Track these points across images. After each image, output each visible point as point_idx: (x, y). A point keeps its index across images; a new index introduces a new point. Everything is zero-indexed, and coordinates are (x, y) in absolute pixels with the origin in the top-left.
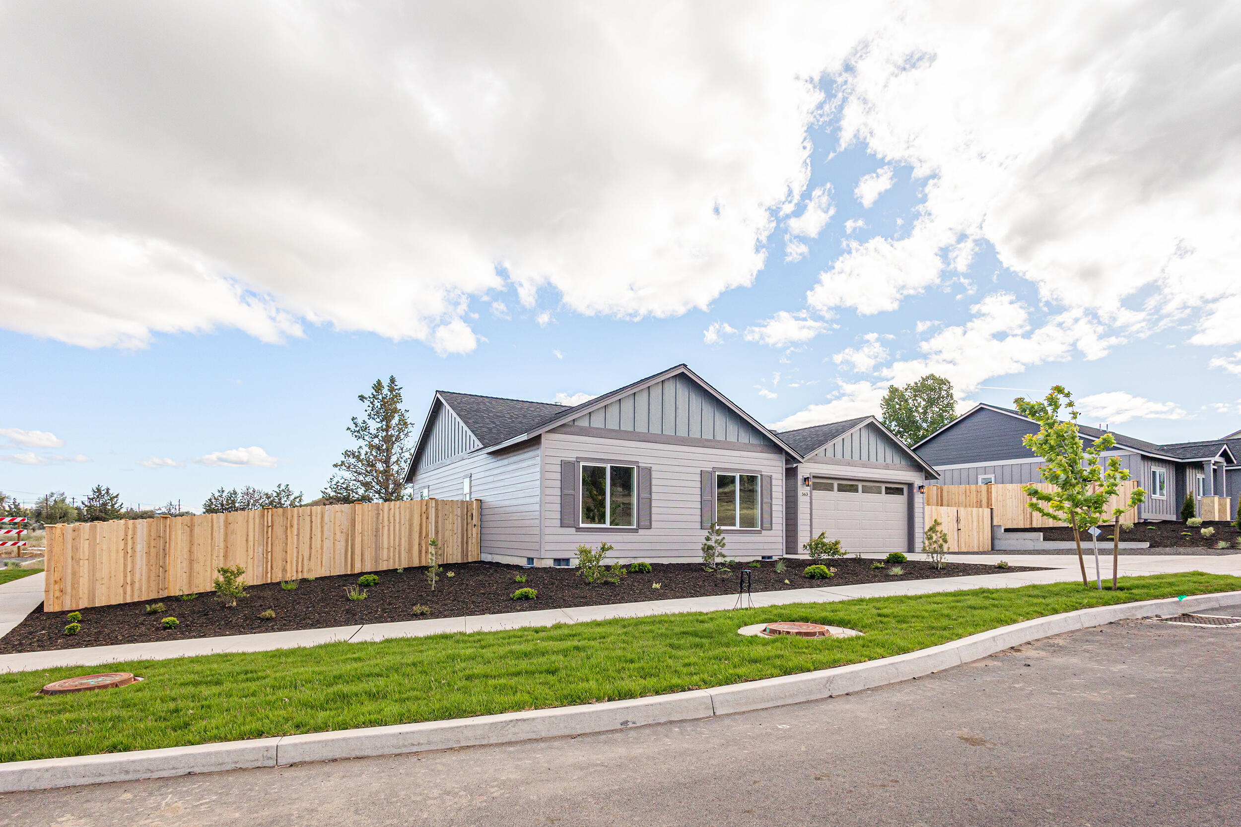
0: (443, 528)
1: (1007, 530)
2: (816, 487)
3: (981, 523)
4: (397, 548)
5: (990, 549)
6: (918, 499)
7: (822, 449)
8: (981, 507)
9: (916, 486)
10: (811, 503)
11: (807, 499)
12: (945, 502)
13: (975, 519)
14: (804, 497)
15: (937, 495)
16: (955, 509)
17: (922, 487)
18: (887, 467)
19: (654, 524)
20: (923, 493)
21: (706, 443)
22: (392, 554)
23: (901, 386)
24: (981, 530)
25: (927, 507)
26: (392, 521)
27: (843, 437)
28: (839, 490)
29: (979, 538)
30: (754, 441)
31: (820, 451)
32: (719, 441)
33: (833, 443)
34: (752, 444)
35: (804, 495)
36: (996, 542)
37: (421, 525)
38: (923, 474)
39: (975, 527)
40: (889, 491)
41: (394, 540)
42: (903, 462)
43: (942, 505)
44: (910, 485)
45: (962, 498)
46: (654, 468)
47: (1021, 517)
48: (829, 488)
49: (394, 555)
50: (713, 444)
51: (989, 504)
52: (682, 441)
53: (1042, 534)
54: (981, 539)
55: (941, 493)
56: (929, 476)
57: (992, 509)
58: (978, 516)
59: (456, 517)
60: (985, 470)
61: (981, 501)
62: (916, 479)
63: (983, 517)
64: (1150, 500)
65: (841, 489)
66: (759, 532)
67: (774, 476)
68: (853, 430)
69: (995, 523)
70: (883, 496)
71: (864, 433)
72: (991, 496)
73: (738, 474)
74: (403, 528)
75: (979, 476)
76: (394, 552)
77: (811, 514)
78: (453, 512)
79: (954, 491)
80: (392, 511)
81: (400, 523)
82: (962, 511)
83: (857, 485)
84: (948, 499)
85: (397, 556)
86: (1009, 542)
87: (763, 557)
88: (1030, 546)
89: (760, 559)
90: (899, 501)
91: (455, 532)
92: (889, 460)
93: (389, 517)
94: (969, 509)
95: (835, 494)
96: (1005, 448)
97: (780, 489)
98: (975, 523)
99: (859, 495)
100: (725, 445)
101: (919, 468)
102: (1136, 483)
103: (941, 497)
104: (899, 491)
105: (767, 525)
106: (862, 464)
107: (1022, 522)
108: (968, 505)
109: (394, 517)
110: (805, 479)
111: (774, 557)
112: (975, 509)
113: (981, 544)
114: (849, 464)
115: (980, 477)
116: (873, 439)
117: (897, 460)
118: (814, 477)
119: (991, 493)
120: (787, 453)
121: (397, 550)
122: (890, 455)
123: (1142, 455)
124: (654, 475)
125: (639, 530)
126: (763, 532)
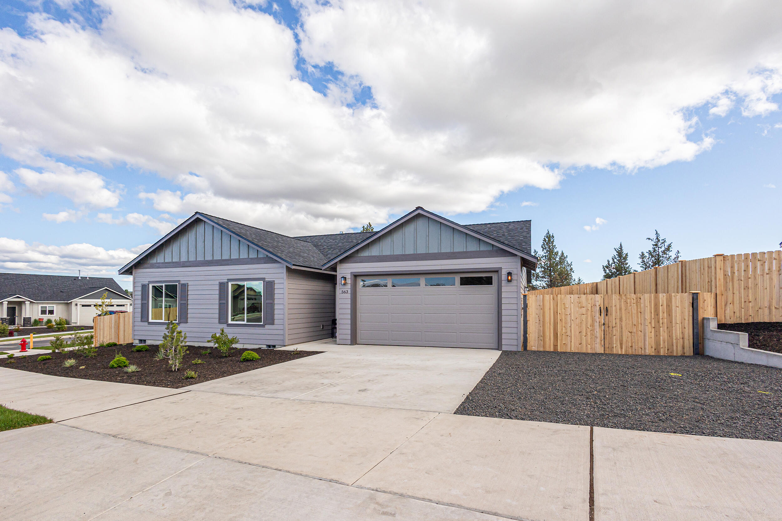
6: (507, 287)
9: (504, 272)
11: (348, 296)
13: (647, 310)
14: (344, 294)
16: (599, 296)
19: (189, 320)
24: (664, 325)
28: (395, 285)
29: (658, 336)
36: (706, 344)
38: (518, 258)
39: (647, 320)
40: (468, 282)
44: (499, 273)
46: (190, 283)
52: (207, 264)
62: (504, 265)
63: (669, 305)
66: (263, 326)
67: (277, 281)
70: (456, 288)
83: (419, 279)
87: (268, 346)
90: (486, 292)
94: (635, 296)
95: (389, 290)
97: (282, 291)
98: (648, 315)
99: (422, 289)
105: (269, 320)
111: (277, 347)
112: (647, 296)
113: (664, 345)
124: (190, 288)
125: (181, 324)
126: (266, 326)
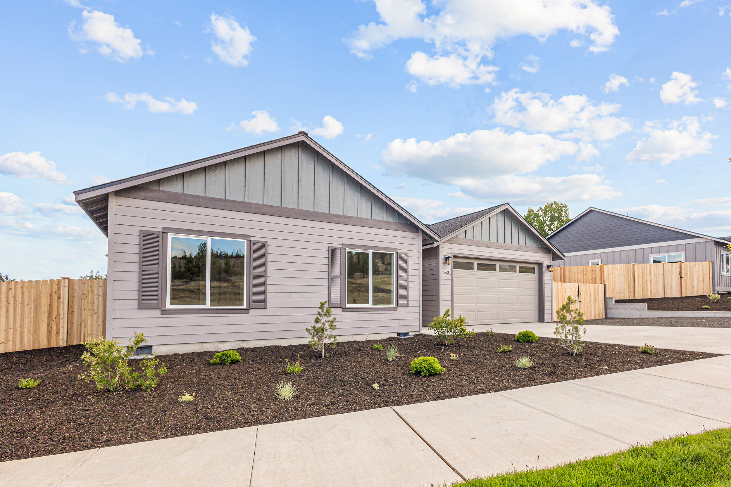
0: (80, 307)
1: (617, 301)
2: (457, 266)
3: (597, 296)
4: (18, 329)
5: (604, 317)
6: (547, 276)
7: (462, 230)
8: (595, 283)
9: (545, 265)
10: (452, 281)
11: (449, 277)
12: (567, 279)
13: (592, 293)
14: (445, 275)
15: (561, 274)
16: (576, 285)
17: (550, 266)
18: (520, 249)
19: (269, 304)
20: (551, 271)
21: (336, 219)
22: (11, 337)
23: (535, 209)
24: (597, 302)
25: (554, 283)
26: (11, 300)
27: (481, 220)
28: (479, 269)
29: (595, 308)
30: (389, 219)
31: (460, 232)
32: (349, 218)
33: (472, 225)
34: (386, 222)
35: (445, 273)
36: (609, 311)
37: (51, 306)
38: (551, 256)
39: (592, 300)
40: (523, 270)
41: (15, 321)
42: (534, 245)
43: (564, 282)
44: (540, 265)
45: (580, 276)
46: (270, 242)
47: (627, 291)
48: (469, 267)
49: (14, 338)
50: (342, 220)
51: (602, 281)
52: (306, 216)
53: (646, 304)
54: (597, 309)
55: (564, 272)
56: (556, 257)
57: (605, 285)
58: (595, 291)
59: (96, 297)
60: (594, 256)
61: (595, 278)
62: (545, 259)
63: (598, 291)
64: (720, 276)
65: (481, 267)
66: (395, 309)
67: (410, 254)
68: (490, 215)
69: (607, 296)
70: (517, 275)
71: (501, 218)
72: (604, 274)
73: (371, 251)
74: (26, 309)
75: (589, 261)
76: (14, 333)
77: (452, 291)
78: (92, 291)
79: (574, 270)
80: (12, 293)
81: (22, 303)
82: (582, 286)
83: (495, 265)
84: (570, 277)
85: (18, 338)
86: (620, 311)
87: (399, 334)
88: (636, 314)
89: (395, 335)
90: (532, 278)
91: (96, 311)
92: (522, 243)
93: (7, 298)
94: (588, 285)
95: (475, 273)
96: (609, 239)
97: (416, 267)
98: (592, 296)
99: (497, 274)
100: (357, 222)
101: (547, 250)
102: (711, 263)
103: (564, 275)
104: (532, 271)
105: (402, 302)
106: (499, 246)
107: (627, 295)
108: (585, 282)
109: (15, 296)
110: (446, 258)
111: (410, 334)
112: (592, 285)
113: (597, 314)
114: (487, 246)
115: (591, 261)
116: (508, 224)
117: (529, 243)
118: (455, 257)
119: (603, 271)
120: (423, 232)
121: (18, 333)
122: (523, 239)
123: (715, 241)
124: (270, 250)
125: (251, 310)
126: (398, 309)
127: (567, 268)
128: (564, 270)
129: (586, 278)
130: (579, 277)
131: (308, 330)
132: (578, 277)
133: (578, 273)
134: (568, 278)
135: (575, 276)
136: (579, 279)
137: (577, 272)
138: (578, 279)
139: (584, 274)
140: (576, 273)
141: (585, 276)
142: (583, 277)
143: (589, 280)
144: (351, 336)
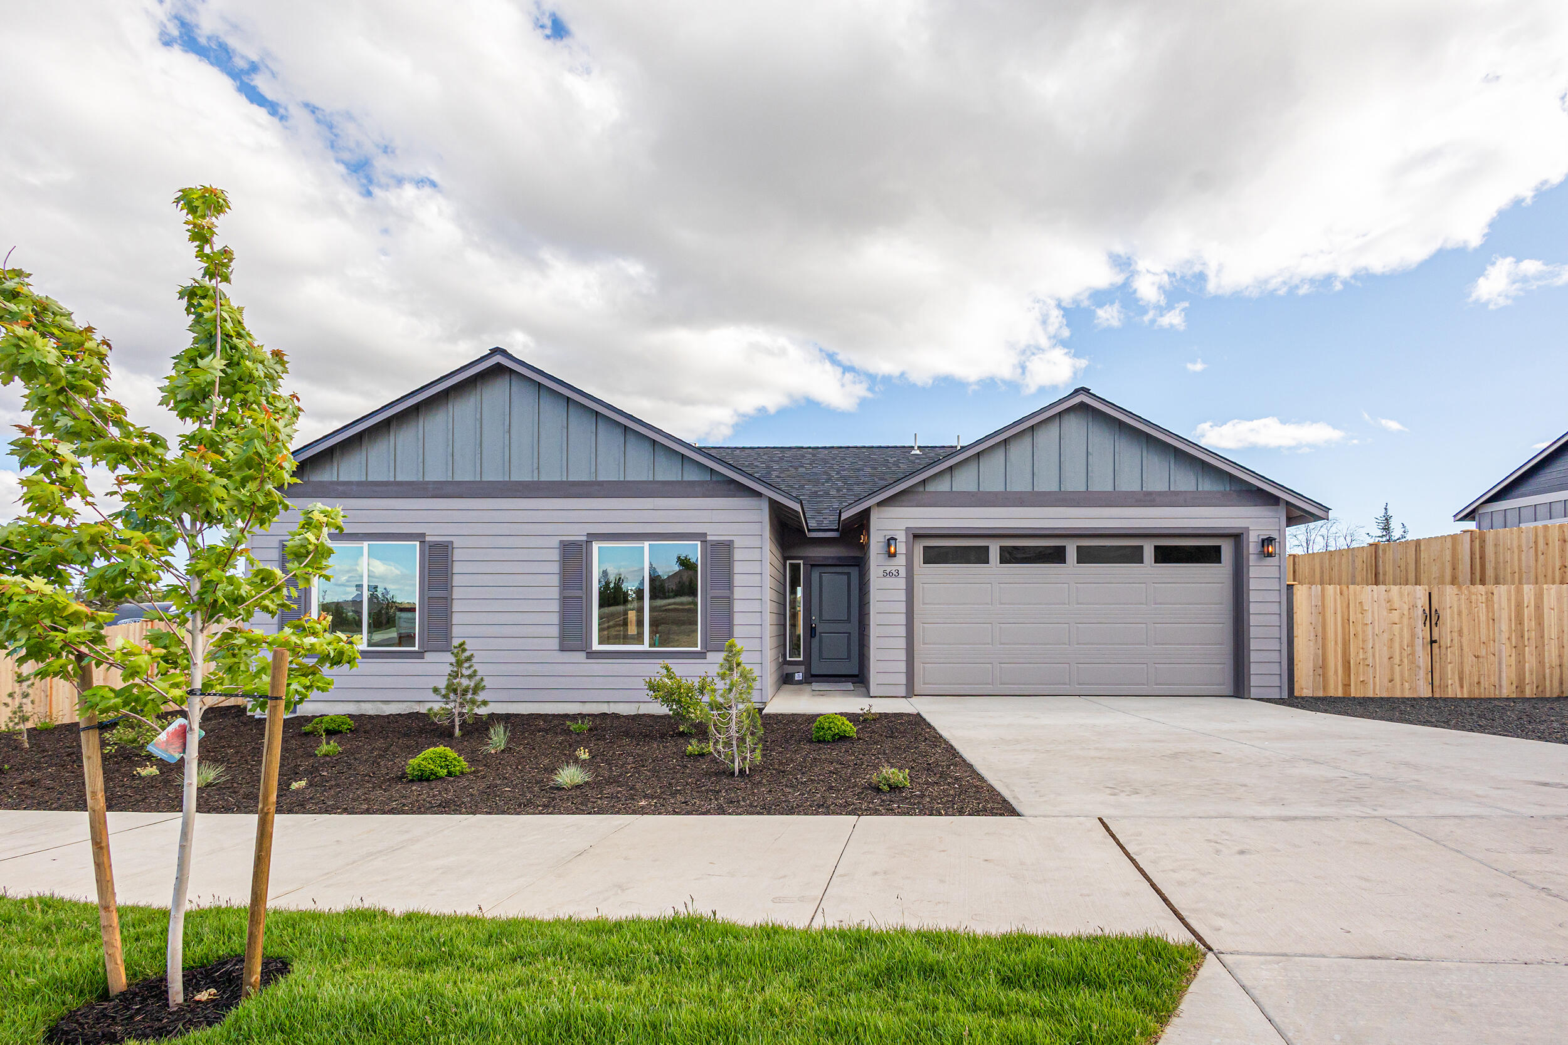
2: (934, 556)
9: (1253, 539)
10: (910, 591)
11: (899, 582)
13: (1503, 615)
16: (1421, 592)
17: (1271, 540)
18: (1147, 502)
20: (1272, 555)
24: (1529, 643)
25: (1302, 589)
28: (1003, 561)
29: (1521, 662)
30: (692, 476)
32: (608, 483)
35: (887, 575)
39: (1504, 634)
40: (1172, 555)
44: (1237, 537)
46: (457, 542)
58: (1519, 605)
66: (699, 655)
67: (740, 542)
70: (1150, 569)
71: (1074, 428)
77: (909, 614)
82: (1449, 593)
83: (1062, 548)
90: (1207, 577)
98: (1503, 625)
99: (1070, 568)
104: (1211, 555)
105: (717, 641)
106: (1063, 500)
113: (1530, 678)
116: (1101, 441)
124: (457, 555)
125: (426, 654)
126: (709, 654)
127: (1490, 535)
128: (1483, 541)
129: (1545, 565)
130: (1524, 564)
131: (436, 690)
132: (1520, 560)
133: (1521, 551)
134: (1493, 564)
135: (1512, 559)
136: (1524, 569)
137: (1519, 547)
138: (1520, 569)
139: (1540, 553)
140: (1516, 551)
141: (1541, 557)
142: (1536, 561)
143: (1553, 572)
144: (606, 704)
